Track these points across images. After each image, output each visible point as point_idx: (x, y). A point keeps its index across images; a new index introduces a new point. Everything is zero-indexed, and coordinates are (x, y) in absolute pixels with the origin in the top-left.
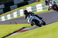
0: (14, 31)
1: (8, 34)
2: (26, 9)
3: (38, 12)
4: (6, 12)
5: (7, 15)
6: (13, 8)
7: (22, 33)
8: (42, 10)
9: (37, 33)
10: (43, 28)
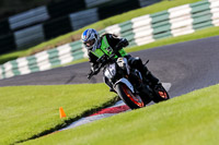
0: (85, 109)
1: (61, 120)
2: (132, 24)
3: (175, 35)
4: (55, 36)
5: (59, 48)
6: (82, 22)
7: (114, 116)
8: (193, 31)
9: (171, 116)
10: (196, 99)
